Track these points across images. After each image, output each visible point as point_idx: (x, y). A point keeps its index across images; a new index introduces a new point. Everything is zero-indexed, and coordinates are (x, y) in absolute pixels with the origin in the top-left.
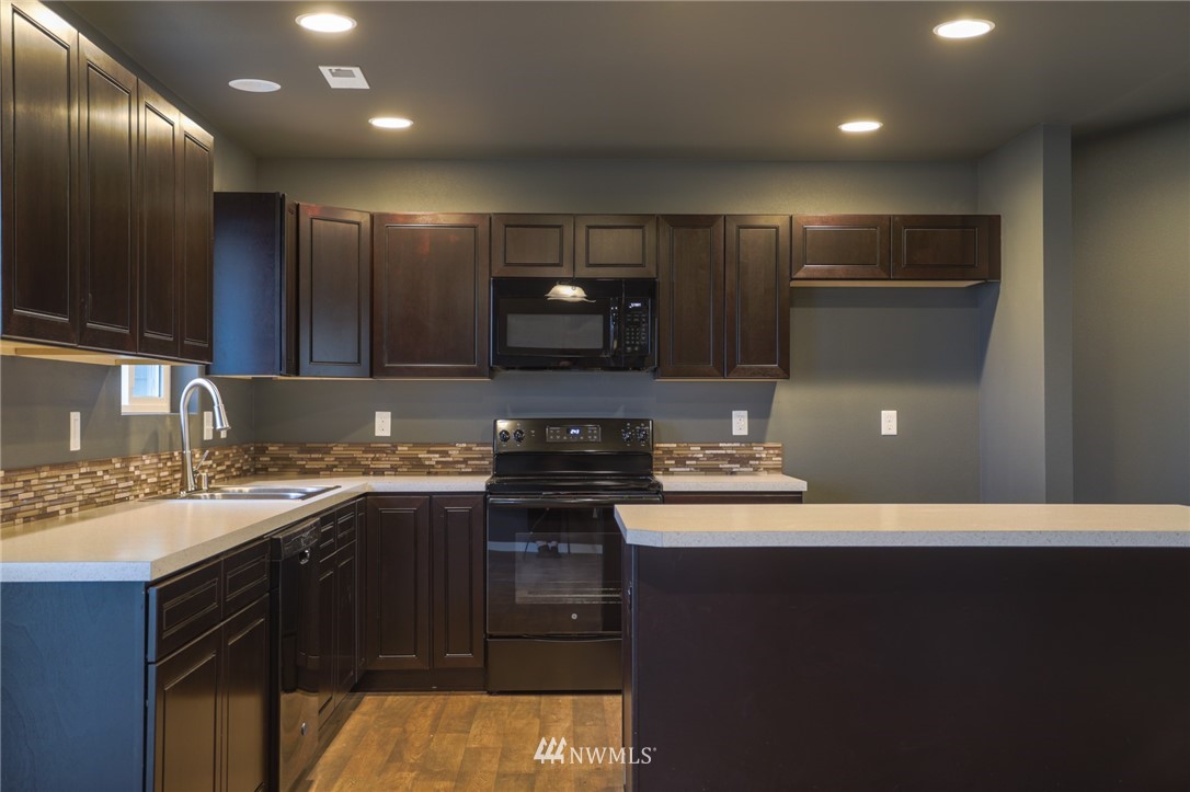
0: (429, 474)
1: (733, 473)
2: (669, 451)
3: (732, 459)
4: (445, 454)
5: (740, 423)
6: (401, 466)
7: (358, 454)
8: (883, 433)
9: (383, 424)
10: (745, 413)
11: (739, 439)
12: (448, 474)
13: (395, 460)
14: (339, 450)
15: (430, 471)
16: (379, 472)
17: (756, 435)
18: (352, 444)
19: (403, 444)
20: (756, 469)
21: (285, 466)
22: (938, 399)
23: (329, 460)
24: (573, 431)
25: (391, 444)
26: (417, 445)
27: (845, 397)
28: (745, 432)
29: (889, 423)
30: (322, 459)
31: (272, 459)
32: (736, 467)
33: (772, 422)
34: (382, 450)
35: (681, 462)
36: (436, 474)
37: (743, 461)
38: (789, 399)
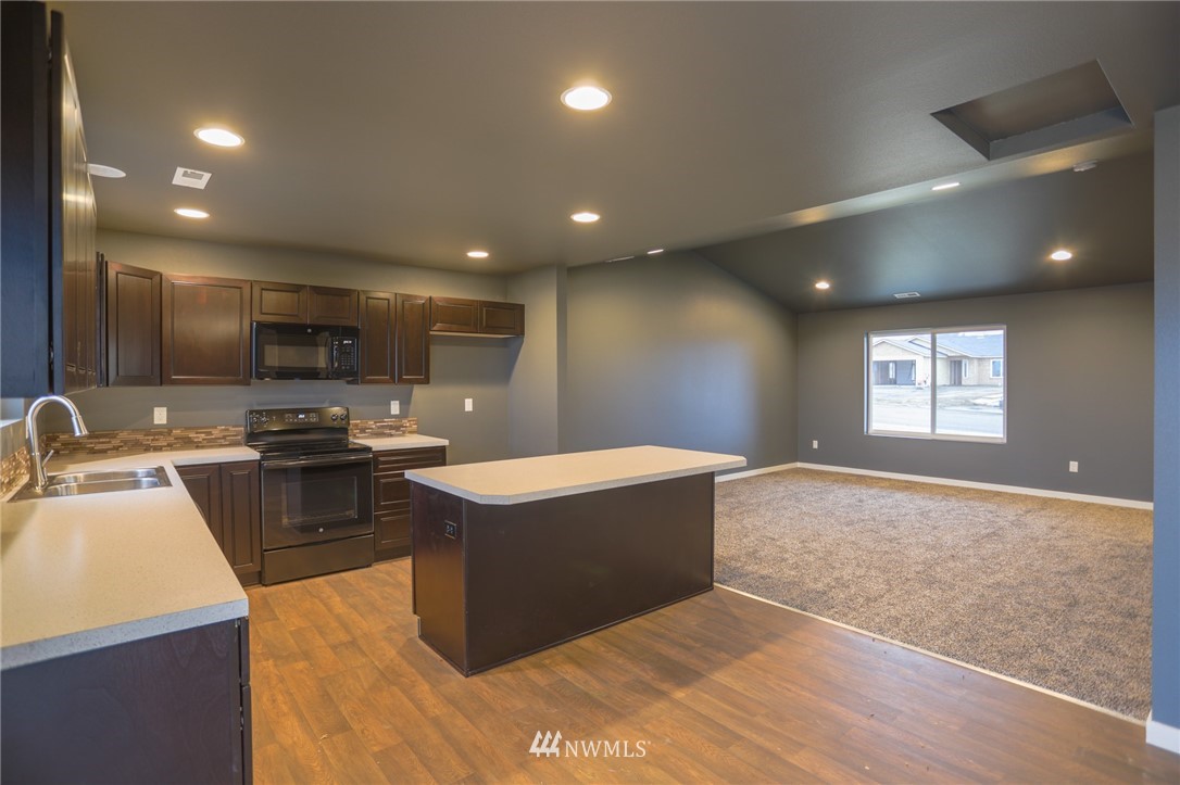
0: (197, 447)
1: (391, 435)
2: (356, 425)
3: (391, 428)
4: (210, 433)
5: (395, 408)
6: (175, 443)
7: (140, 437)
8: (466, 411)
9: (160, 416)
10: (398, 402)
11: (395, 416)
12: (211, 447)
13: (171, 439)
14: (124, 435)
15: (198, 446)
16: (158, 449)
17: (404, 414)
18: (134, 431)
19: (176, 428)
20: (404, 432)
21: (74, 449)
22: (491, 392)
23: (115, 442)
24: (300, 416)
25: (166, 430)
26: (187, 429)
27: (447, 393)
28: (398, 413)
29: (469, 405)
30: (109, 442)
32: (393, 432)
33: (412, 406)
34: (161, 433)
35: (363, 430)
36: (203, 447)
37: (397, 428)
38: (420, 393)
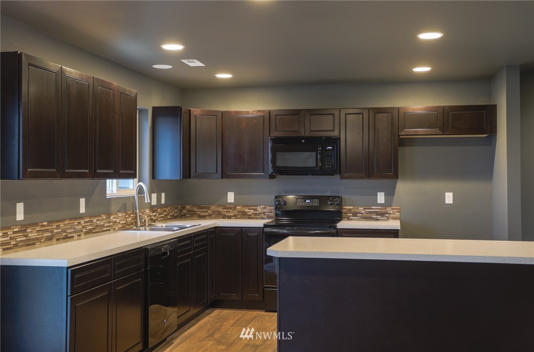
0: (249, 218)
1: (378, 220)
2: (350, 210)
3: (377, 214)
4: (256, 210)
5: (381, 198)
6: (238, 215)
7: (221, 210)
8: (446, 203)
9: (231, 197)
10: (383, 193)
11: (381, 205)
12: (257, 218)
13: (236, 212)
14: (213, 208)
15: (250, 217)
16: (229, 217)
17: (388, 203)
18: (219, 206)
19: (239, 205)
20: (388, 218)
21: (192, 214)
22: (472, 187)
23: (210, 212)
24: (307, 201)
25: (233, 206)
26: (244, 206)
27: (429, 187)
28: (383, 202)
29: (449, 198)
30: (207, 212)
31: (188, 211)
32: (379, 217)
33: (395, 197)
34: (230, 208)
35: (355, 214)
36: (252, 218)
37: (382, 214)
38: (404, 188)
